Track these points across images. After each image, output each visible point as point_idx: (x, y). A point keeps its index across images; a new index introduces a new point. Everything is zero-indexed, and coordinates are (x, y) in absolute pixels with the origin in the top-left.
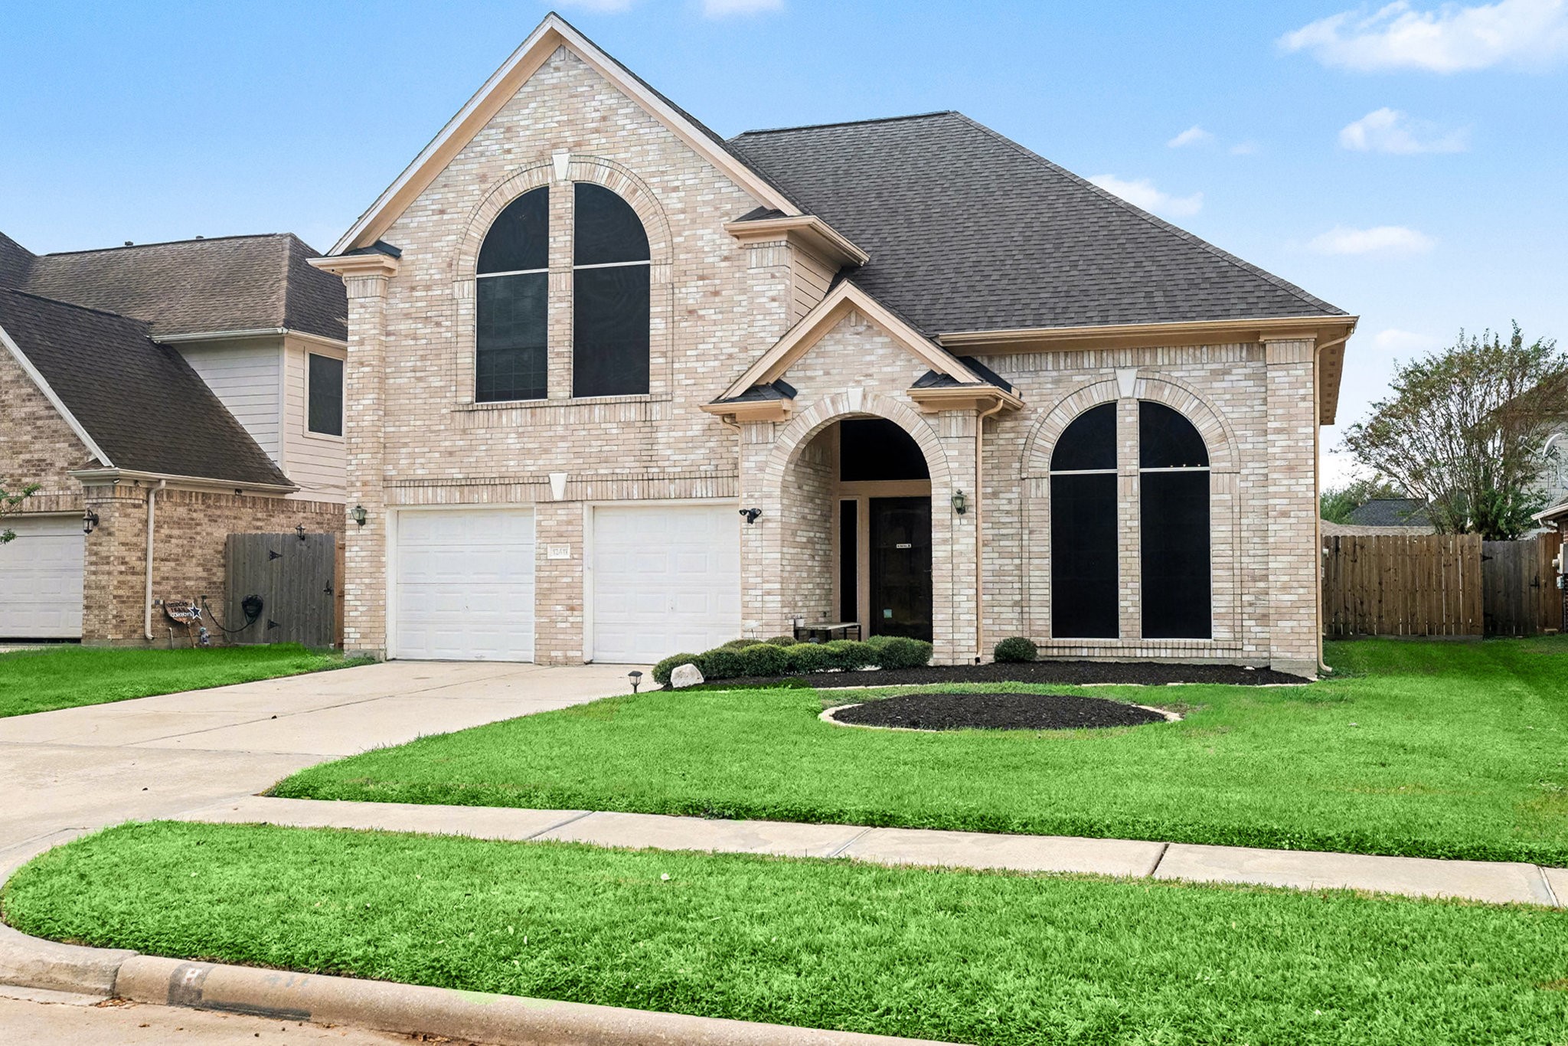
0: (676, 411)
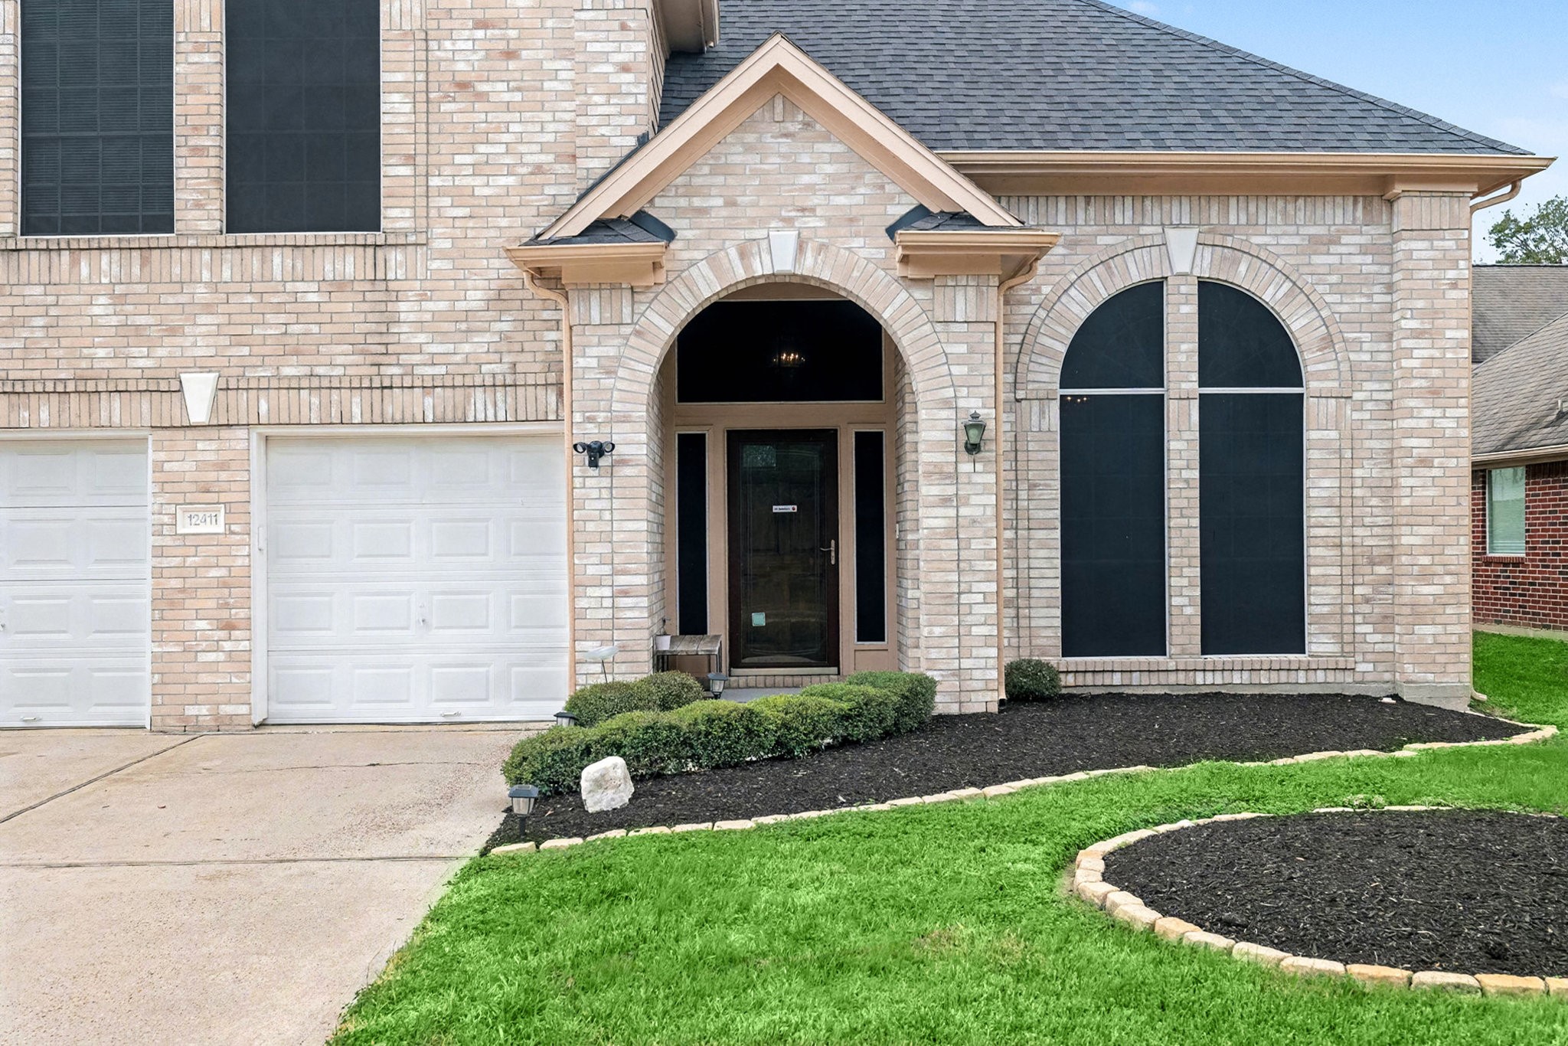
0: (435, 265)
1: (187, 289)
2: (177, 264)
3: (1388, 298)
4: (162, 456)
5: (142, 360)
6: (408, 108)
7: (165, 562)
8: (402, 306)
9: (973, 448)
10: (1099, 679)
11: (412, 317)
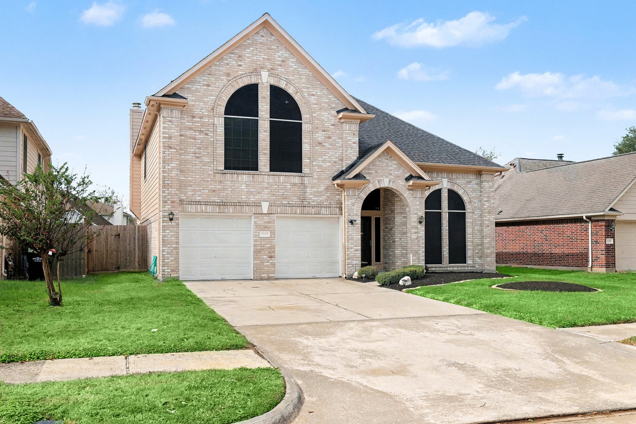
0: (314, 181)
1: (262, 184)
2: (260, 178)
3: (480, 194)
4: (256, 220)
5: (252, 199)
6: (309, 147)
7: (257, 243)
8: (308, 189)
9: (421, 222)
11: (309, 192)
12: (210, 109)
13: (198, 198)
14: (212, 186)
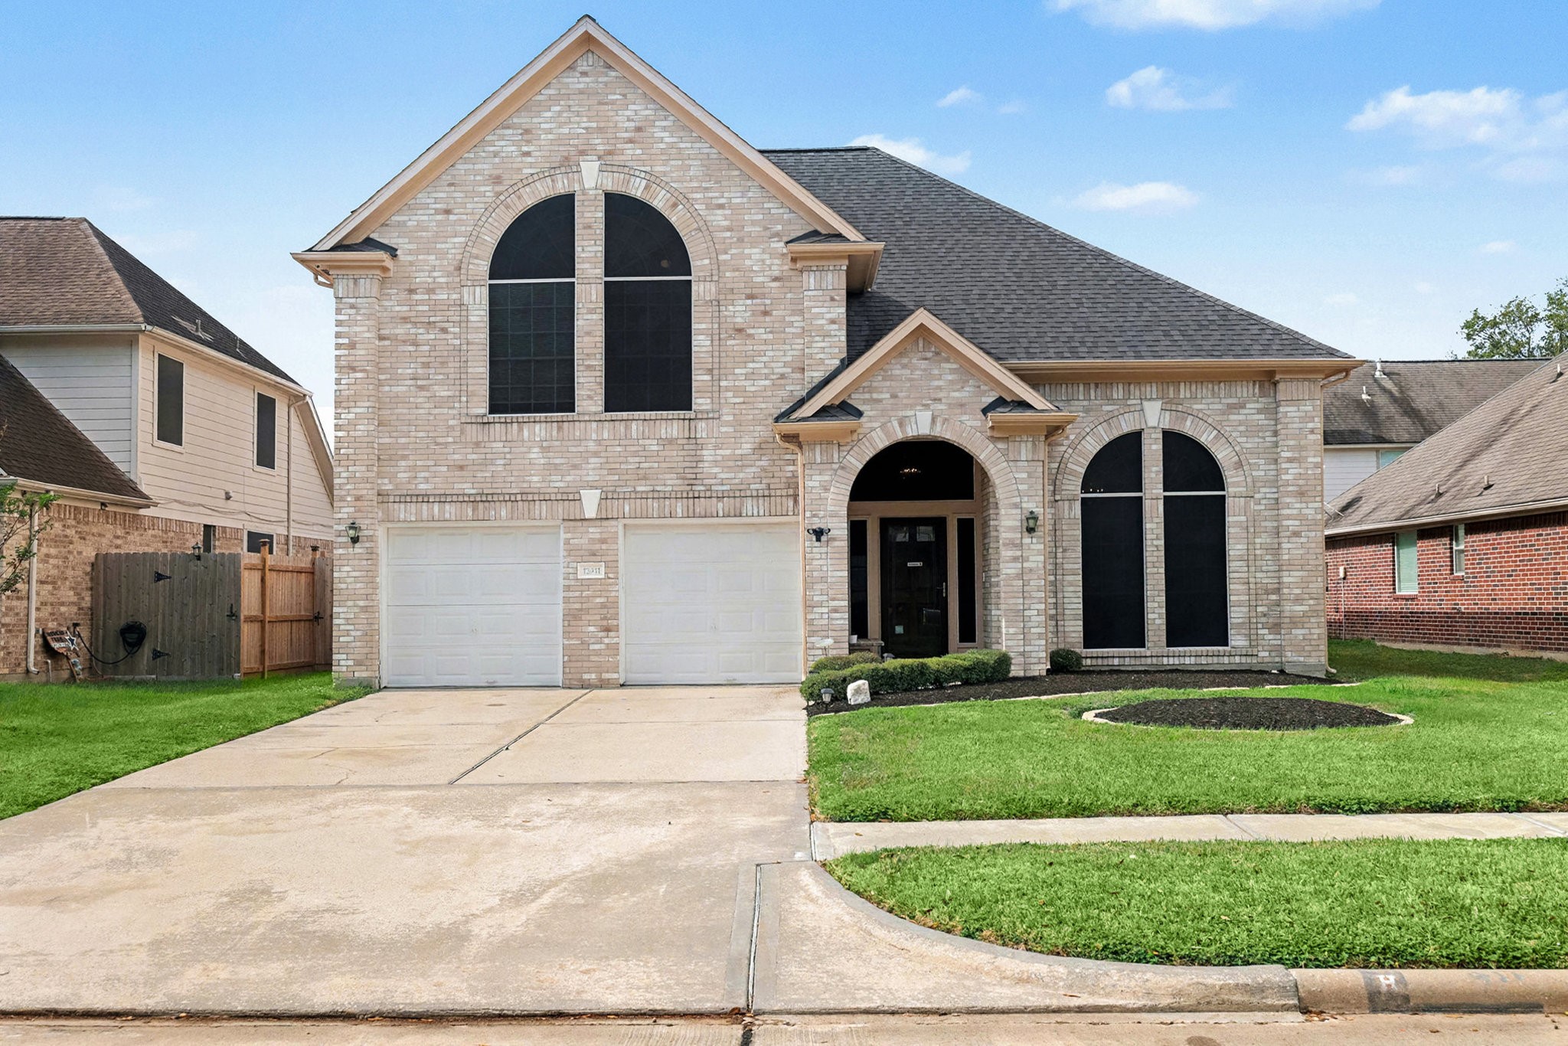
0: (724, 429)
1: (584, 443)
2: (578, 430)
3: (1274, 439)
4: (569, 536)
5: (558, 482)
6: (709, 343)
7: (571, 594)
8: (705, 452)
9: (1031, 530)
10: (1105, 662)
11: (711, 458)
12: (452, 268)
13: (422, 486)
14: (456, 457)
